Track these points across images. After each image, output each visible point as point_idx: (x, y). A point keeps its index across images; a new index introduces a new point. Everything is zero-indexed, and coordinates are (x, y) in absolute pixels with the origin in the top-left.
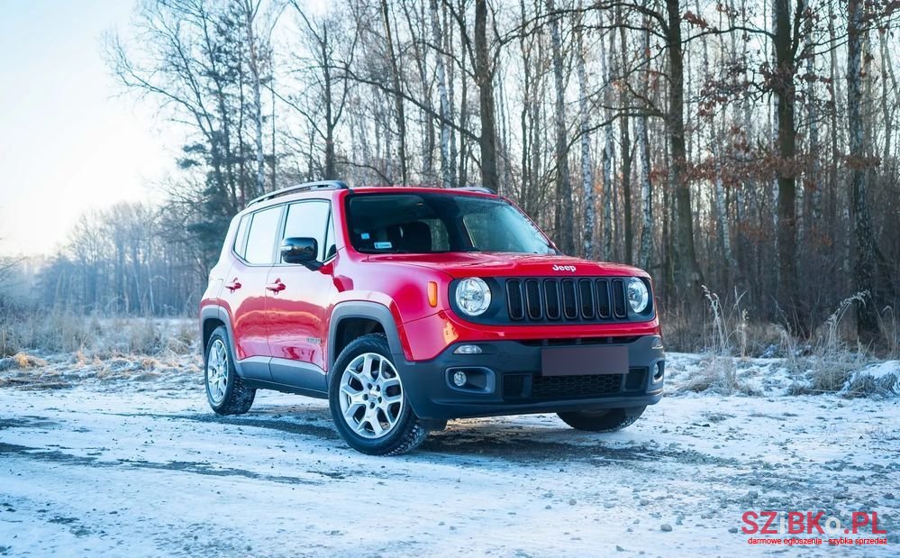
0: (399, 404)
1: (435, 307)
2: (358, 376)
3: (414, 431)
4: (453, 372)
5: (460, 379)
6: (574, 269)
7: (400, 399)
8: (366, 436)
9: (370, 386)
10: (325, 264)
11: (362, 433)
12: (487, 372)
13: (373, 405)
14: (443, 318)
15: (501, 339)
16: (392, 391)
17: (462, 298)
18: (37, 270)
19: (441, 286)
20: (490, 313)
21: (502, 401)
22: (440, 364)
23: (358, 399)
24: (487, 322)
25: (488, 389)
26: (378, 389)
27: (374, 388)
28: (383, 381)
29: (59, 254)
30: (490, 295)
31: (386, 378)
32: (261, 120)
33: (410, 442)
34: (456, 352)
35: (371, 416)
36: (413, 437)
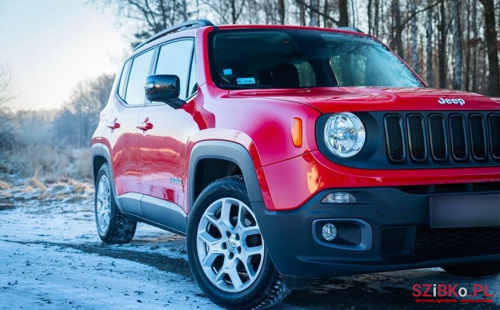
0: (259, 255)
1: (299, 147)
2: (216, 222)
3: (277, 287)
4: (321, 225)
5: (329, 232)
6: (462, 103)
7: (261, 251)
8: (224, 289)
9: (229, 234)
10: (188, 102)
11: (220, 285)
12: (362, 225)
13: (232, 255)
14: (308, 161)
15: (378, 186)
16: (252, 241)
17: (332, 136)
18: (52, 119)
19: (307, 121)
20: (365, 154)
21: (380, 259)
22: (306, 214)
23: (216, 248)
24: (360, 165)
25: (363, 246)
26: (238, 238)
27: (233, 236)
28: (243, 230)
29: (65, 109)
30: (364, 133)
31: (246, 226)
32: (187, 15)
33: (273, 299)
34: (324, 201)
35: (229, 266)
36: (275, 294)
